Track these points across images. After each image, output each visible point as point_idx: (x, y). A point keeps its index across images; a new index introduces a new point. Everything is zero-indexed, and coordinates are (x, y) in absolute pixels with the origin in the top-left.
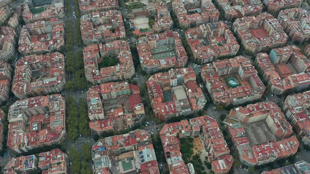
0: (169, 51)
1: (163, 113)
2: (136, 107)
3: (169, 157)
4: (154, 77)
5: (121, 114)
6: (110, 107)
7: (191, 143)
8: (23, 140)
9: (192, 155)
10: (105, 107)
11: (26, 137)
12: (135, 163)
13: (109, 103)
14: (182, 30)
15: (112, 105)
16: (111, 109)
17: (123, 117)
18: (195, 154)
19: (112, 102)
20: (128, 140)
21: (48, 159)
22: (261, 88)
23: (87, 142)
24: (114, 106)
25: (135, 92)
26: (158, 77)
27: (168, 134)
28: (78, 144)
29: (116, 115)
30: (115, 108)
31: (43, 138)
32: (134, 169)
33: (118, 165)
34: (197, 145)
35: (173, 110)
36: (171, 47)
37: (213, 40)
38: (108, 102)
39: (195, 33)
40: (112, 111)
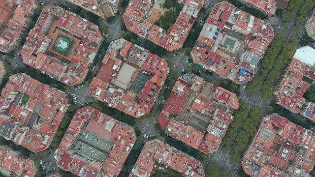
0: (86, 143)
1: (163, 62)
2: (182, 91)
3: (193, 18)
4: (136, 113)
5: (198, 101)
6: (202, 118)
7: (160, 21)
8: (308, 137)
9: (168, 10)
10: (207, 121)
11: (303, 140)
12: (221, 42)
13: (200, 123)
14: (41, 163)
15: (199, 119)
16: (203, 115)
17: (198, 96)
18: (165, 10)
19: (196, 123)
20: (215, 61)
21: (295, 100)
22: (49, 10)
23: (246, 97)
24: (198, 116)
25: (167, 114)
26: (133, 109)
27: (175, 39)
28: (256, 102)
29: (203, 104)
30: (198, 112)
31: (288, 127)
32: (226, 36)
33: (236, 51)
34: (156, 15)
35: (151, 58)
36: (78, 146)
37: (24, 114)
38: (200, 126)
39: (35, 139)
40: (203, 112)
